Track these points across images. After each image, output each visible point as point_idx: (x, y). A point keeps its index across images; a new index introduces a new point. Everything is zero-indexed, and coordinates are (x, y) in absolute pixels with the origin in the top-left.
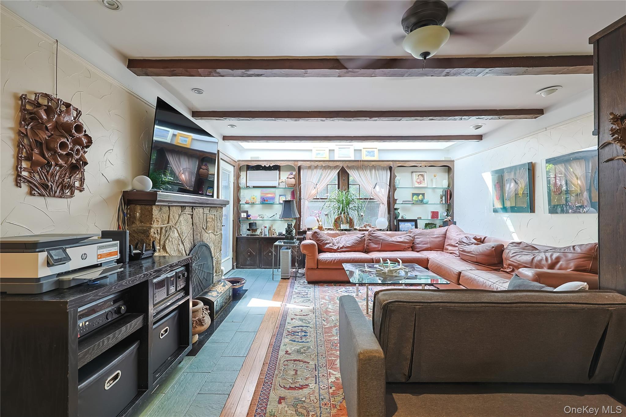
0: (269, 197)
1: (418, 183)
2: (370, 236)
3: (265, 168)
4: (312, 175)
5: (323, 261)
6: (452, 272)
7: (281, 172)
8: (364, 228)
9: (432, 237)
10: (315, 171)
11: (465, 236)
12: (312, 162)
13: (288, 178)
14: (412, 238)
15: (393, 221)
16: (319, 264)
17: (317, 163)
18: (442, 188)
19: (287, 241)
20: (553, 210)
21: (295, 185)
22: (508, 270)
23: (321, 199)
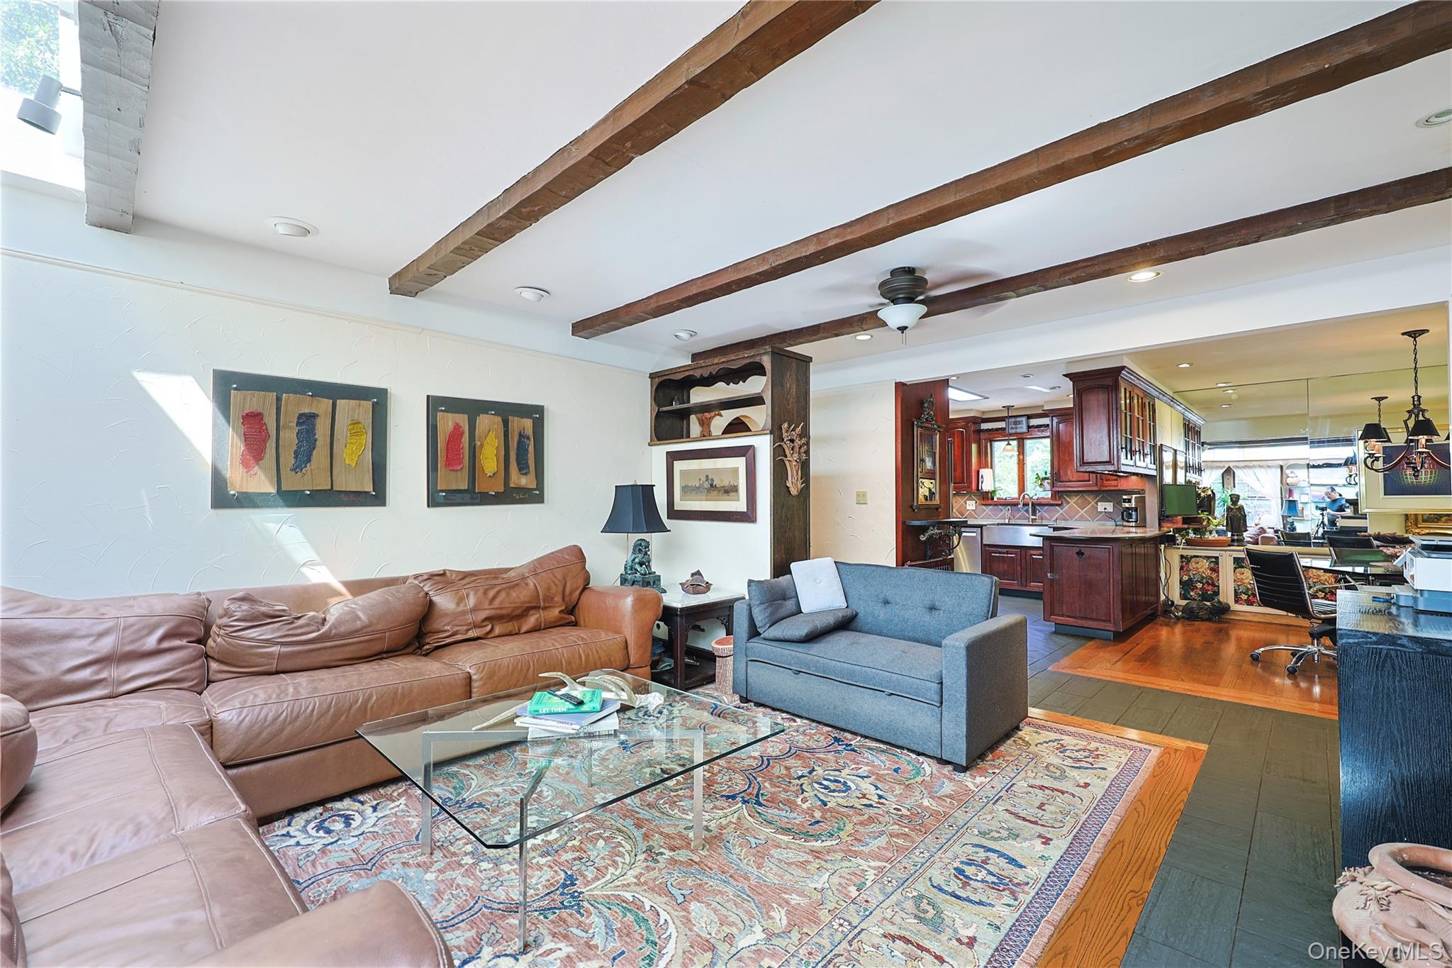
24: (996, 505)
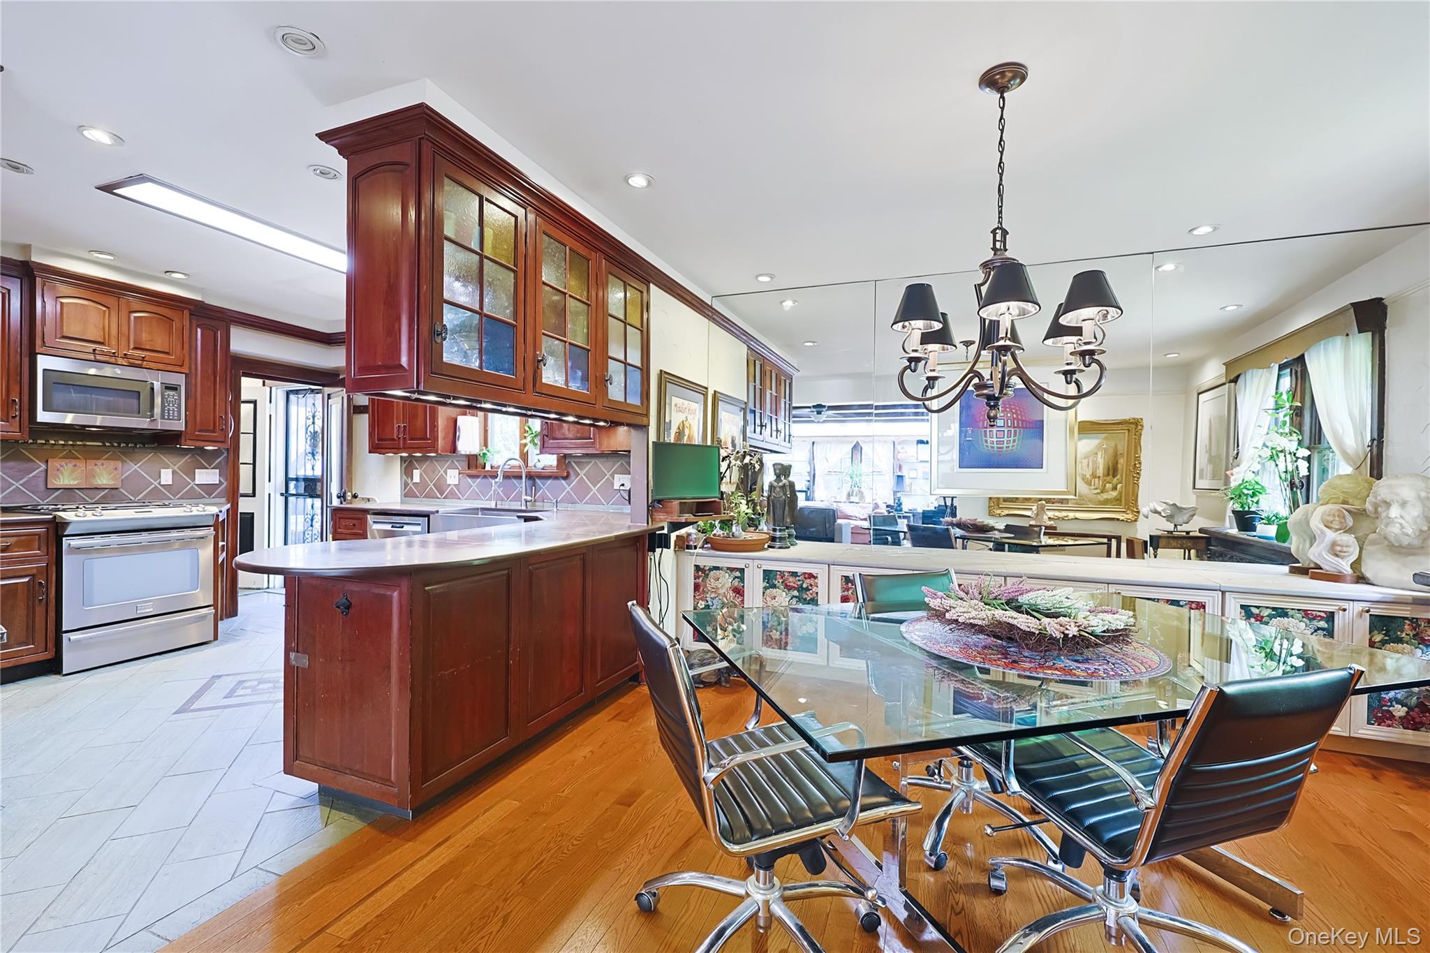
24: (485, 477)
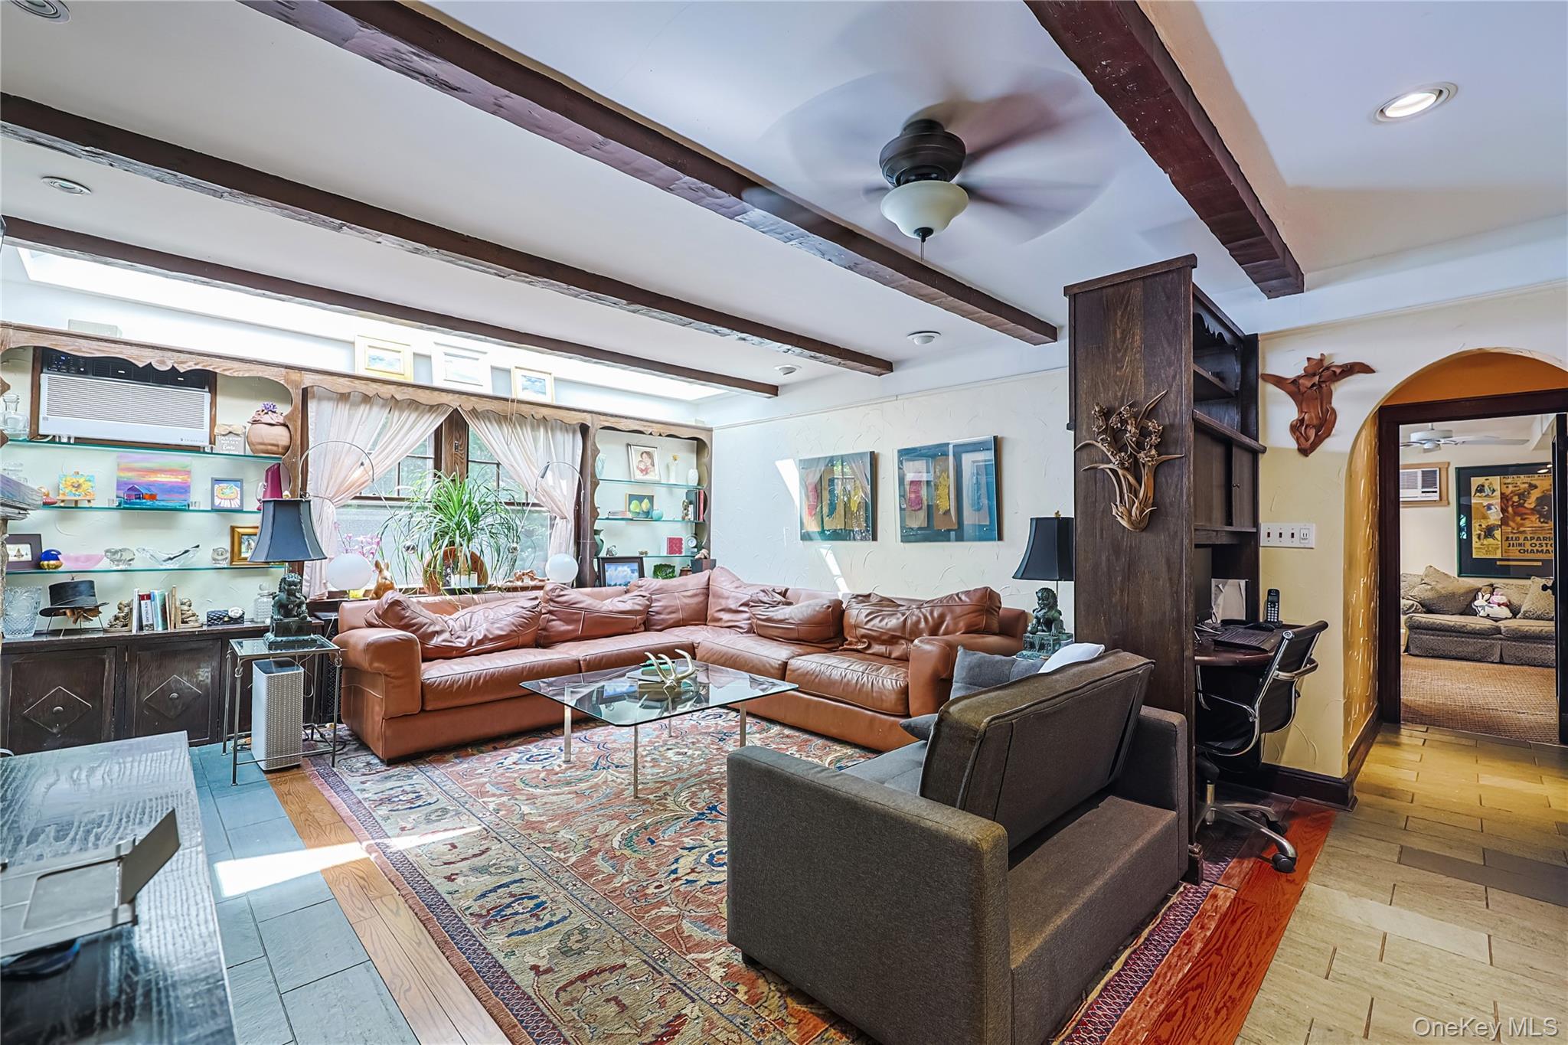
0: (163, 484)
1: (642, 471)
2: (552, 604)
3: (148, 375)
4: (350, 423)
5: (441, 686)
6: (768, 665)
7: (219, 399)
8: (519, 584)
9: (684, 596)
10: (363, 410)
11: (762, 588)
12: (357, 382)
13: (255, 422)
14: (648, 600)
15: (592, 562)
16: (428, 697)
17: (374, 385)
18: (687, 486)
19: (284, 639)
20: (909, 536)
21: (287, 448)
22: (860, 647)
23: (386, 499)
